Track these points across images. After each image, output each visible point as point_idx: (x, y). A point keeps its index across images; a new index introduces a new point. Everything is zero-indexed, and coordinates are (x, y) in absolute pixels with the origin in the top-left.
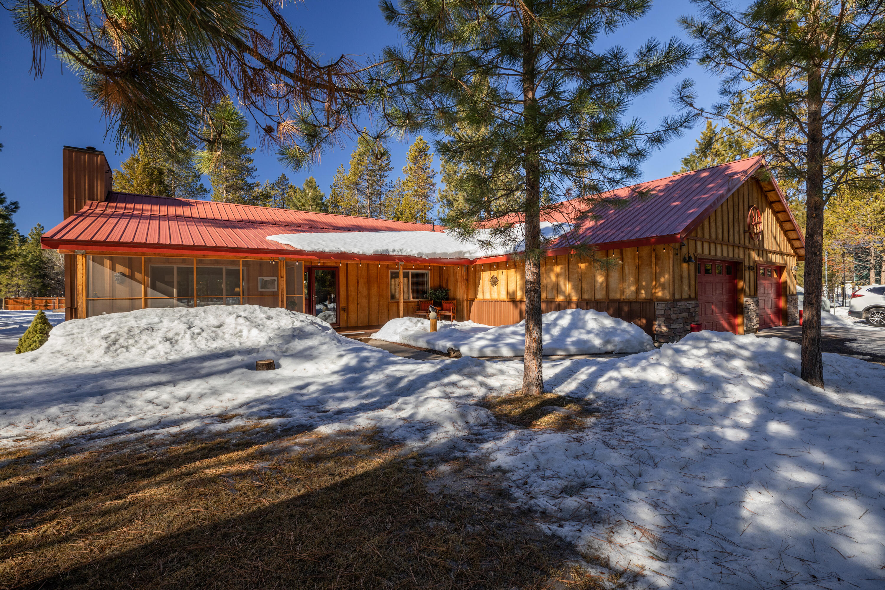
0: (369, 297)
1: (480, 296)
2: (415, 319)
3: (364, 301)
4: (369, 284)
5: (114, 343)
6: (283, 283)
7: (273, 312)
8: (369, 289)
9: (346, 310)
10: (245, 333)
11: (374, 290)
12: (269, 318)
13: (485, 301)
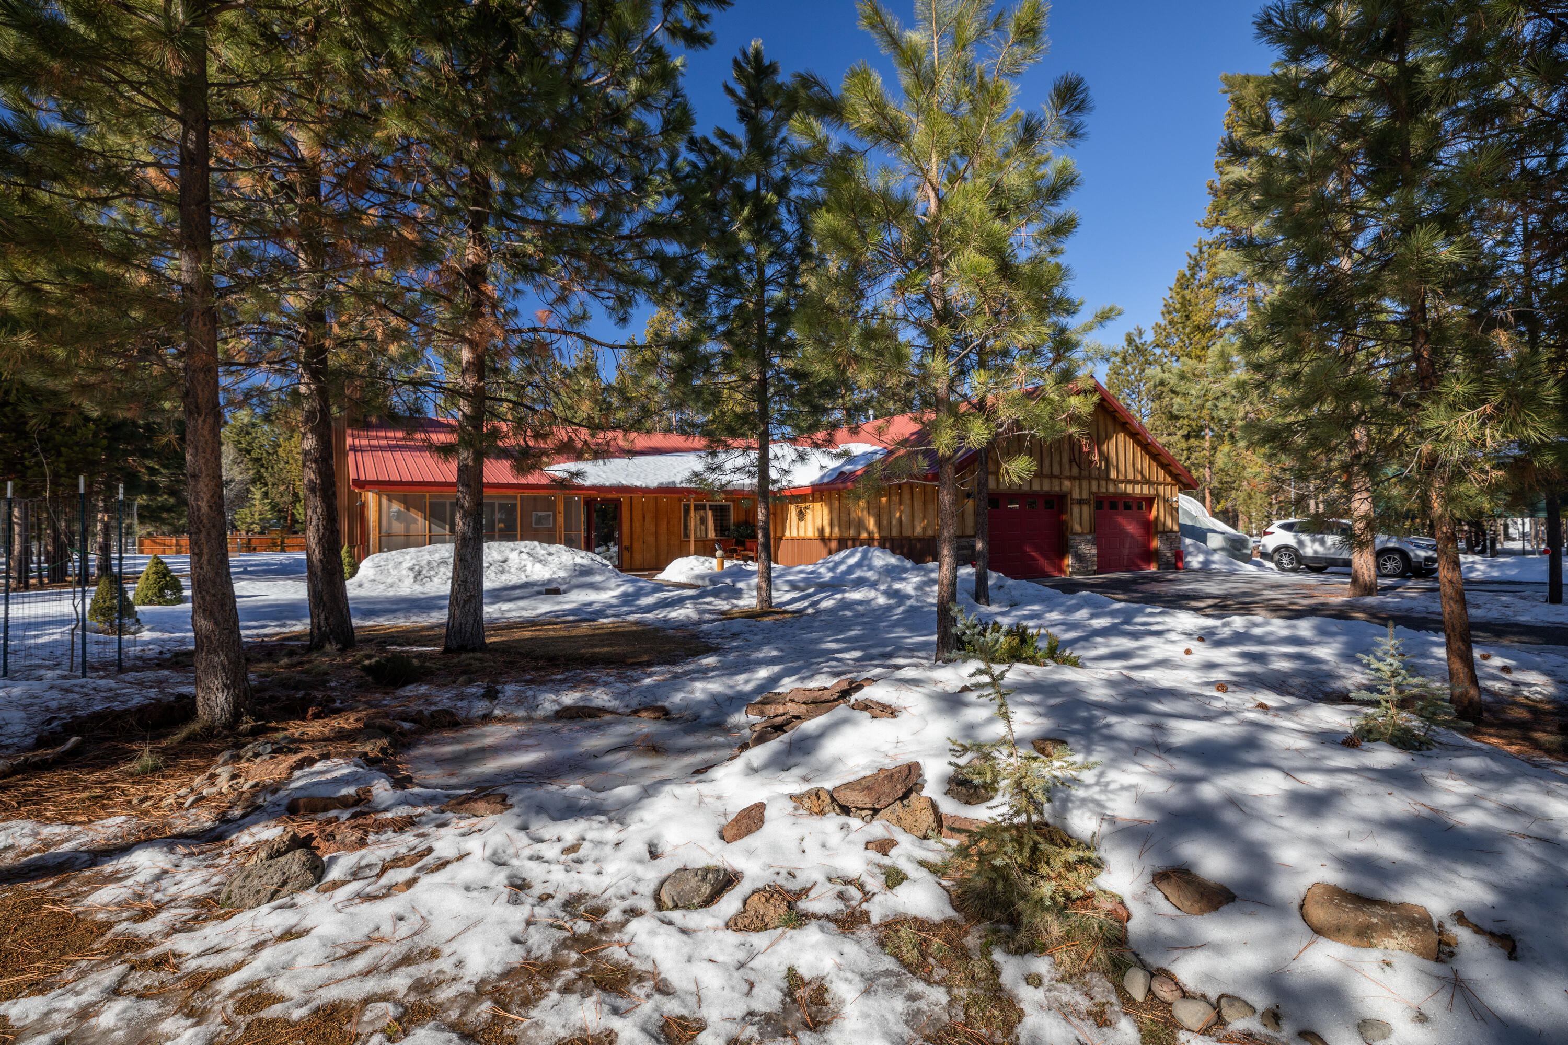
0: (657, 535)
1: (787, 534)
2: (702, 559)
3: (651, 540)
4: (657, 519)
5: (419, 573)
6: (561, 519)
7: (553, 548)
8: (657, 526)
9: (630, 549)
10: (529, 568)
11: (664, 526)
12: (550, 554)
13: (793, 539)
